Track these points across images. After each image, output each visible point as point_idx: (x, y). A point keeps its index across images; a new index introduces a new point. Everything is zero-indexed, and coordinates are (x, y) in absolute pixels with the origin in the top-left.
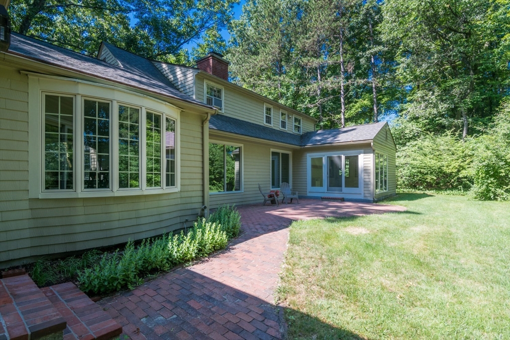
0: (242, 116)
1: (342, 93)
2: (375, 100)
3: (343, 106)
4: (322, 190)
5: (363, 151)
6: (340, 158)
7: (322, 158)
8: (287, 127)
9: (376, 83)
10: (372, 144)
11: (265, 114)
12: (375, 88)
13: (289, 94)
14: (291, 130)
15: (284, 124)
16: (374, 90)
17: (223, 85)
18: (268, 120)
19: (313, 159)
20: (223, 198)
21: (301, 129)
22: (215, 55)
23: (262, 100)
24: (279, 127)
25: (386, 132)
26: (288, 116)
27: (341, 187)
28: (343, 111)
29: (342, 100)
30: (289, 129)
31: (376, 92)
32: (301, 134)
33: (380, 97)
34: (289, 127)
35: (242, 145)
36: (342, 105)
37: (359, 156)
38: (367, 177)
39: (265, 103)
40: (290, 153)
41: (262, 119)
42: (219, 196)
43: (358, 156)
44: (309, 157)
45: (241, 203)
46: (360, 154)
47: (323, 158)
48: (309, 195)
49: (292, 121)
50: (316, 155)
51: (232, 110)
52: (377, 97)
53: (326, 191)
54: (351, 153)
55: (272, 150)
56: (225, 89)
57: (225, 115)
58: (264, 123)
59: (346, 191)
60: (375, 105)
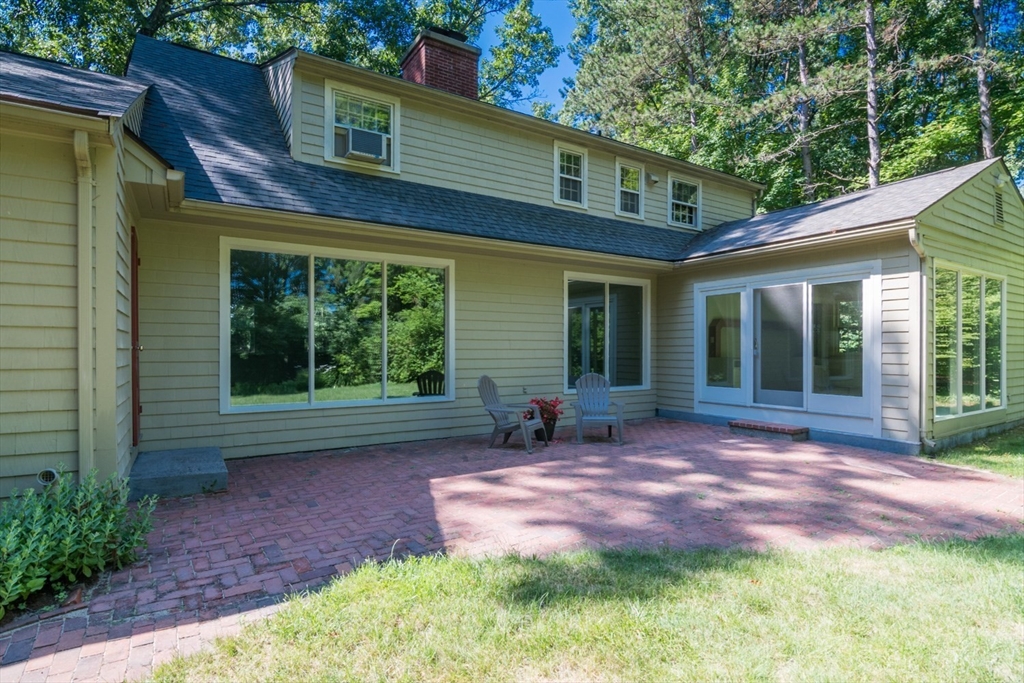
0: (468, 180)
1: (871, 111)
2: (986, 118)
3: (873, 150)
4: (740, 398)
5: (878, 263)
6: (795, 292)
7: (739, 294)
8: (642, 208)
9: (986, 62)
10: (912, 234)
11: (557, 174)
12: (985, 83)
13: (715, 138)
14: (663, 219)
15: (630, 202)
16: (983, 89)
17: (397, 95)
18: (571, 189)
19: (710, 301)
20: (404, 416)
21: (700, 214)
22: (434, 35)
23: (548, 134)
24: (614, 211)
25: (999, 197)
26: (648, 177)
27: (800, 389)
28: (873, 164)
29: (872, 133)
30: (649, 216)
31: (991, 95)
32: (700, 228)
33: (1005, 107)
34: (650, 209)
35: (451, 263)
36: (871, 146)
37: (865, 282)
38: (892, 359)
39: (557, 144)
40: (645, 283)
41: (548, 188)
42: (394, 409)
43: (859, 283)
44: (700, 293)
45: (442, 434)
46: (867, 275)
47: (743, 294)
48: (699, 410)
49: (663, 192)
50: (720, 286)
51: (430, 163)
52: (992, 109)
53: (750, 402)
54: (835, 273)
55: (570, 275)
56: (404, 104)
57: (405, 178)
58: (554, 199)
59: (819, 407)
60: (985, 135)
